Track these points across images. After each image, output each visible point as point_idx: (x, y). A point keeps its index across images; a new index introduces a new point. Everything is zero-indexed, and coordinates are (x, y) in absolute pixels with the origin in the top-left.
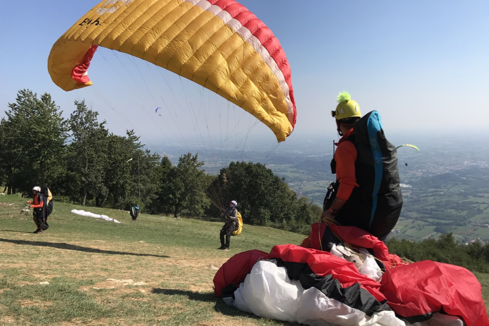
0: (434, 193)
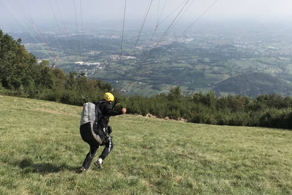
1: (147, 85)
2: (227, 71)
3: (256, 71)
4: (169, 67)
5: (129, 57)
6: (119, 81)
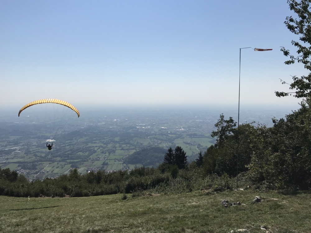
0: (70, 144)
1: (66, 164)
2: (133, 147)
3: (153, 146)
4: (86, 147)
5: (48, 140)
6: (39, 162)
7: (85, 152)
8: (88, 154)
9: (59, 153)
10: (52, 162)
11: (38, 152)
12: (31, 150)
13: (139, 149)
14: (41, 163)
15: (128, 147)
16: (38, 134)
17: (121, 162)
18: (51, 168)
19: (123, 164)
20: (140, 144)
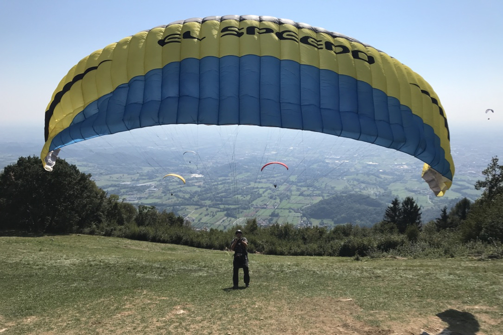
0: (223, 181)
1: (218, 211)
2: (318, 192)
3: (352, 193)
4: (246, 188)
5: (193, 175)
6: (182, 206)
7: (245, 196)
8: (250, 199)
9: (209, 195)
10: (199, 207)
11: (180, 191)
12: (171, 188)
13: (329, 196)
14: (184, 207)
15: (311, 192)
16: (180, 165)
17: (299, 215)
18: (197, 215)
19: (301, 217)
20: (330, 188)
